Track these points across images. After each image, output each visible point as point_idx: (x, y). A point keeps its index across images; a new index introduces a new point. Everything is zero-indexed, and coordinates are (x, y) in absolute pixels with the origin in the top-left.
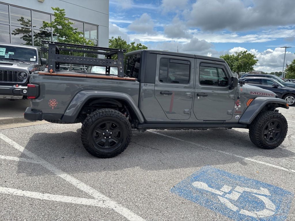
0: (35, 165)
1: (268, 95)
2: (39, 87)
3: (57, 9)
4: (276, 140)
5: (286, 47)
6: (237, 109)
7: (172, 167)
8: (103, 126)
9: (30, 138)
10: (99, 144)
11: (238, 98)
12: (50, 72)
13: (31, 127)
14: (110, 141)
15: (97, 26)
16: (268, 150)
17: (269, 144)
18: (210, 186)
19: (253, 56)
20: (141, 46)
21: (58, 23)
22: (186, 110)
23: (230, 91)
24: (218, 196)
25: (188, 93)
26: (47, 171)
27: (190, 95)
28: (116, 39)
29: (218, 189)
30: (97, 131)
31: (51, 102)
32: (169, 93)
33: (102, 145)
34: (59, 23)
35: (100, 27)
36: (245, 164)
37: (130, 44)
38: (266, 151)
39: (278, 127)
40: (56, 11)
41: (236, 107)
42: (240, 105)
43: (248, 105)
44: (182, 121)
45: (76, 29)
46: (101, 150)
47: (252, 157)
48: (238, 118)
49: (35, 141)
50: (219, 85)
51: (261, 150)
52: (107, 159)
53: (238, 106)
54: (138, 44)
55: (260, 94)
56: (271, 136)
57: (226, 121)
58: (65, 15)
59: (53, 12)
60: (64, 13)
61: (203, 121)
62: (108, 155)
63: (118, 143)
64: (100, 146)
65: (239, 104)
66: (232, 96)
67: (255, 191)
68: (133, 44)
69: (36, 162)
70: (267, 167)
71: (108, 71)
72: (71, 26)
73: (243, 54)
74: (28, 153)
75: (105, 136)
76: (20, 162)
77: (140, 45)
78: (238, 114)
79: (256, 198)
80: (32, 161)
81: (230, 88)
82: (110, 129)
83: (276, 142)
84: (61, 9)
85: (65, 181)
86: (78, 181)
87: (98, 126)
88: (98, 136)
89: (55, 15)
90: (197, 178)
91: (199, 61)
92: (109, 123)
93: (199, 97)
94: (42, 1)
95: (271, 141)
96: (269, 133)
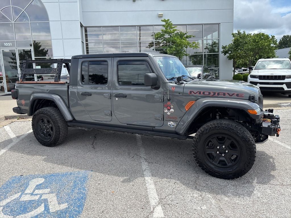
1: (227, 95)
2: (17, 91)
6: (169, 114)
8: (43, 121)
11: (168, 99)
12: (20, 81)
14: (48, 133)
15: (219, 24)
30: (40, 124)
31: (23, 101)
32: (88, 94)
41: (166, 111)
42: (172, 108)
43: (187, 110)
48: (173, 125)
53: (168, 110)
55: (210, 93)
56: (223, 159)
57: (156, 128)
61: (126, 125)
65: (171, 108)
66: (157, 97)
75: (45, 128)
87: (40, 120)
93: (117, 99)
94: (162, 16)
95: (223, 166)
96: (218, 153)
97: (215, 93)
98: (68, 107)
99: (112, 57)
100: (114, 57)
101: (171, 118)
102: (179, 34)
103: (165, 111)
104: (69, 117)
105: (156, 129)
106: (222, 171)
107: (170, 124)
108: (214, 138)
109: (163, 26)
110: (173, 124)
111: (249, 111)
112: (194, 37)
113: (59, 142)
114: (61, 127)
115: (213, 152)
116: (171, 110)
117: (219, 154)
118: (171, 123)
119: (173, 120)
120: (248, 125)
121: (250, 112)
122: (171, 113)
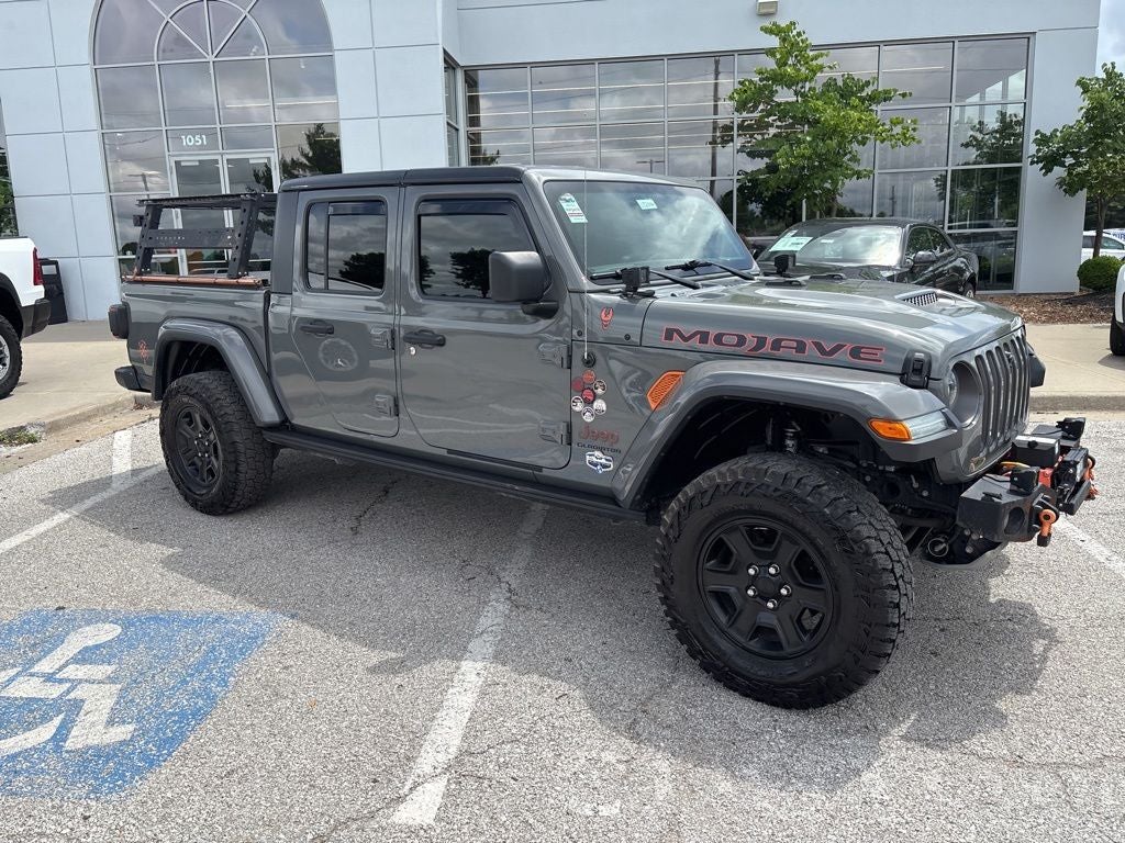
1: (811, 351)
6: (588, 418)
11: (586, 362)
15: (1028, 37)
22: (379, 398)
27: (382, 337)
30: (181, 431)
31: (141, 347)
33: (196, 472)
41: (579, 407)
42: (601, 397)
43: (653, 406)
44: (376, 439)
48: (604, 466)
57: (545, 472)
61: (444, 453)
63: (218, 476)
65: (595, 397)
78: (598, 443)
82: (202, 430)
87: (181, 418)
88: (186, 443)
91: (416, 194)
92: (196, 412)
93: (413, 350)
94: (772, 10)
95: (766, 652)
96: (751, 592)
97: (761, 342)
98: (267, 376)
99: (400, 185)
100: (405, 185)
101: (598, 437)
102: (840, 83)
103: (577, 409)
104: (267, 412)
105: (545, 476)
106: (760, 671)
107: (595, 460)
108: (735, 529)
109: (770, 52)
110: (603, 461)
111: (875, 424)
112: (904, 95)
113: (237, 499)
114: (241, 448)
115: (732, 590)
116: (595, 404)
117: (758, 599)
118: (597, 457)
119: (606, 445)
120: (916, 485)
121: (882, 429)
122: (598, 415)
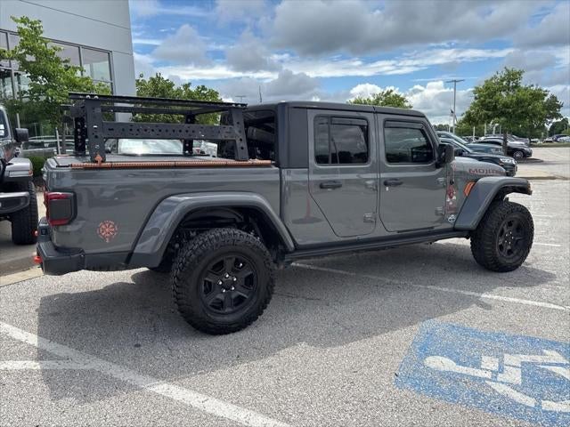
0: (84, 373)
2: (75, 196)
3: (24, 21)
4: (517, 254)
5: (455, 81)
6: (451, 203)
7: (367, 334)
8: (219, 267)
9: (37, 310)
10: (213, 306)
11: (451, 183)
12: (97, 162)
13: (25, 284)
14: (233, 296)
15: (109, 53)
16: (507, 274)
17: (507, 262)
18: (458, 362)
19: (402, 99)
20: (206, 89)
21: (28, 49)
22: (368, 215)
23: (438, 171)
24: (487, 382)
25: (369, 182)
26: (120, 386)
27: (373, 185)
28: (152, 79)
29: (477, 365)
30: (207, 279)
31: (103, 227)
32: (335, 185)
33: (220, 305)
34: (31, 50)
35: (115, 56)
36: (486, 306)
37: (182, 89)
38: (505, 275)
39: (518, 229)
40: (22, 25)
41: (448, 200)
42: (455, 195)
43: (467, 195)
44: (361, 237)
45: (66, 61)
46: (219, 319)
47: (490, 290)
48: (453, 220)
49: (51, 314)
50: (414, 161)
51: (496, 275)
52: (231, 335)
53: (451, 198)
54: (198, 88)
55: (483, 172)
56: (509, 247)
58: (42, 32)
59: (14, 27)
60: (39, 27)
61: (396, 233)
62: (233, 326)
63: (251, 298)
64: (215, 310)
66: (441, 179)
67: (539, 359)
68: (187, 86)
69: (81, 367)
70: (527, 308)
71: (188, 147)
72: (57, 54)
73: (385, 95)
74: (51, 347)
75: (222, 287)
76: (44, 371)
77: (203, 88)
78: (453, 212)
79: (549, 373)
80: (74, 366)
81: (437, 166)
82: (233, 270)
83: (517, 258)
84: (32, 20)
85: (172, 400)
86: (202, 397)
87: (209, 268)
88: (209, 288)
89: (21, 32)
90: (425, 351)
91: (382, 117)
92: (231, 258)
93: (387, 188)
96: (506, 242)
97: (487, 171)
101: (452, 210)
107: (451, 218)
110: (453, 218)
116: (453, 198)
122: (454, 202)
